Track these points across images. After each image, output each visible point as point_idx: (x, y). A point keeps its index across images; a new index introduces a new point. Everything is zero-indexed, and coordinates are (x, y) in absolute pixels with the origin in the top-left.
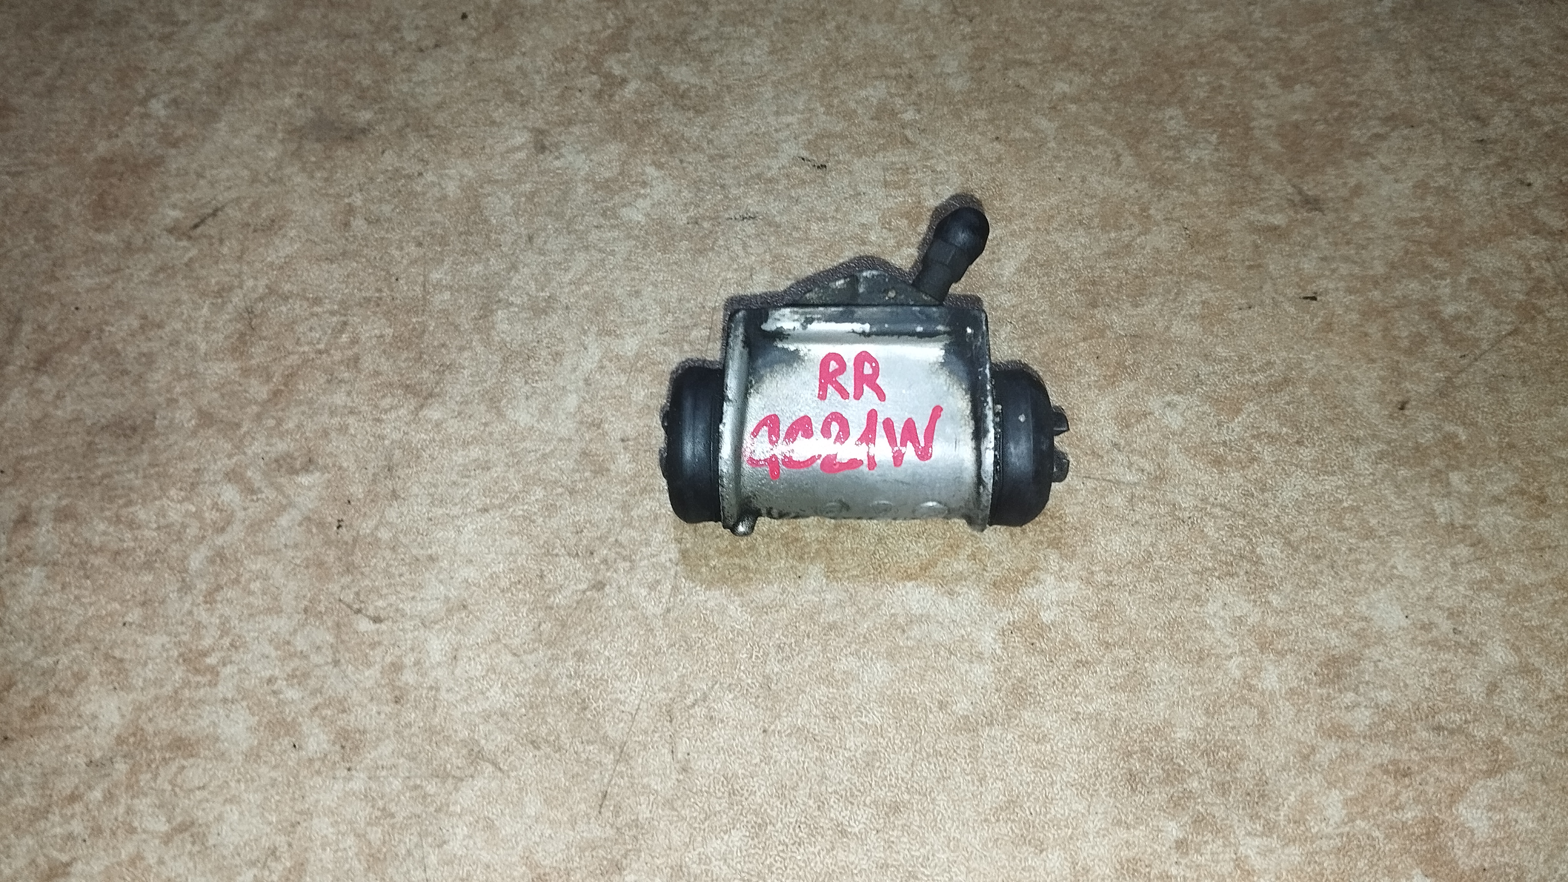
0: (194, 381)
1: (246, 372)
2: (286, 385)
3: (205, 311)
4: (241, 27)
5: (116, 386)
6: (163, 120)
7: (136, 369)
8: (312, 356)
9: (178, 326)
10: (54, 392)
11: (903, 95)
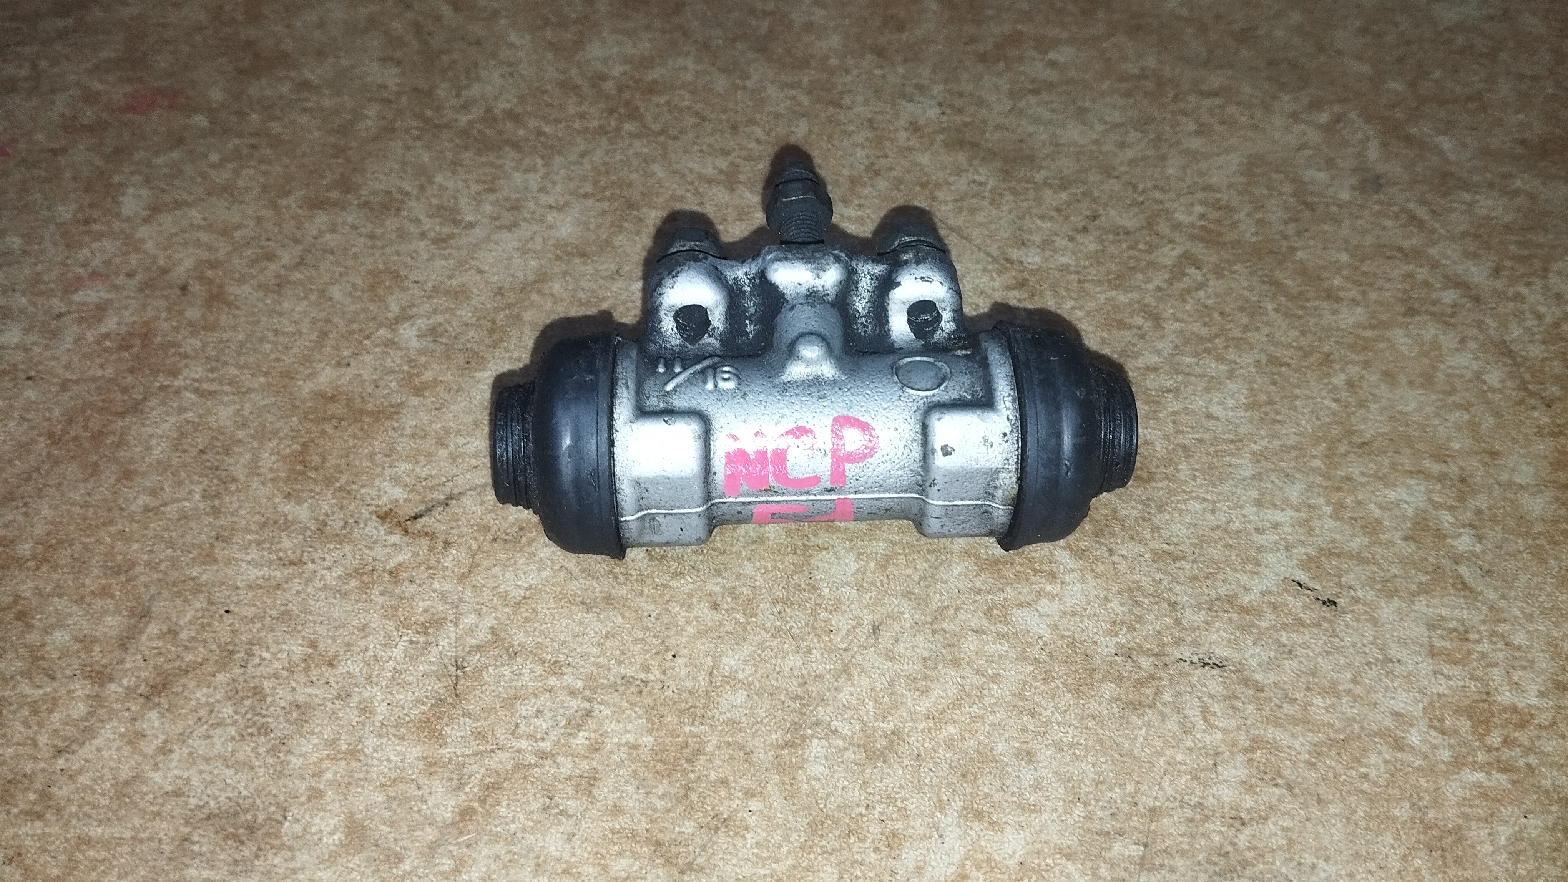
0: (354, 764)
1: (431, 766)
2: (483, 801)
3: (397, 653)
4: (538, 245)
5: (245, 751)
6: (412, 354)
7: (281, 728)
8: (532, 760)
9: (356, 668)
10: (159, 742)
11: (1452, 507)
